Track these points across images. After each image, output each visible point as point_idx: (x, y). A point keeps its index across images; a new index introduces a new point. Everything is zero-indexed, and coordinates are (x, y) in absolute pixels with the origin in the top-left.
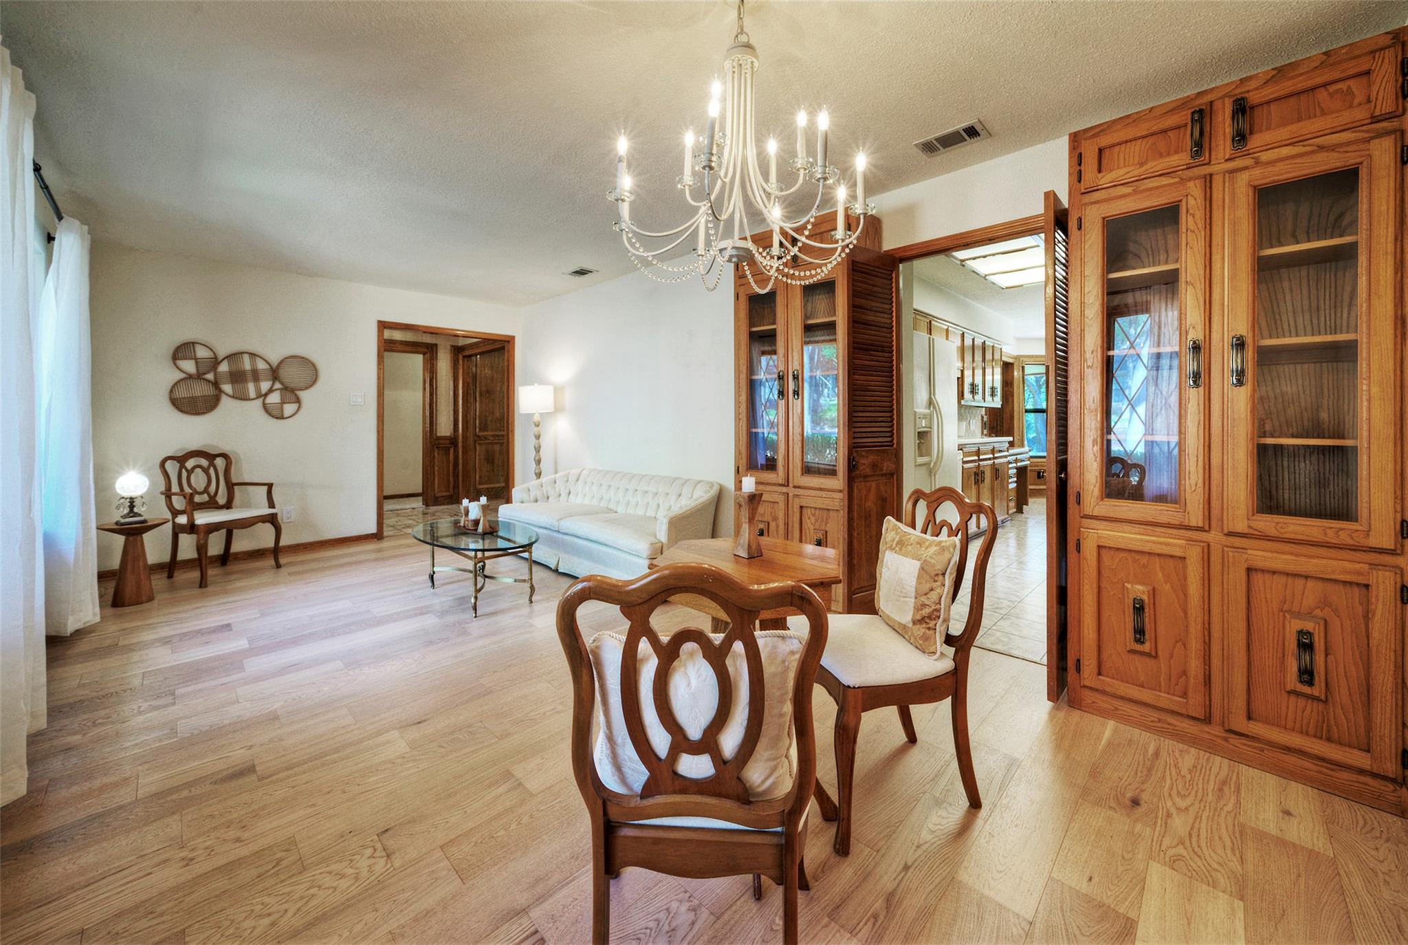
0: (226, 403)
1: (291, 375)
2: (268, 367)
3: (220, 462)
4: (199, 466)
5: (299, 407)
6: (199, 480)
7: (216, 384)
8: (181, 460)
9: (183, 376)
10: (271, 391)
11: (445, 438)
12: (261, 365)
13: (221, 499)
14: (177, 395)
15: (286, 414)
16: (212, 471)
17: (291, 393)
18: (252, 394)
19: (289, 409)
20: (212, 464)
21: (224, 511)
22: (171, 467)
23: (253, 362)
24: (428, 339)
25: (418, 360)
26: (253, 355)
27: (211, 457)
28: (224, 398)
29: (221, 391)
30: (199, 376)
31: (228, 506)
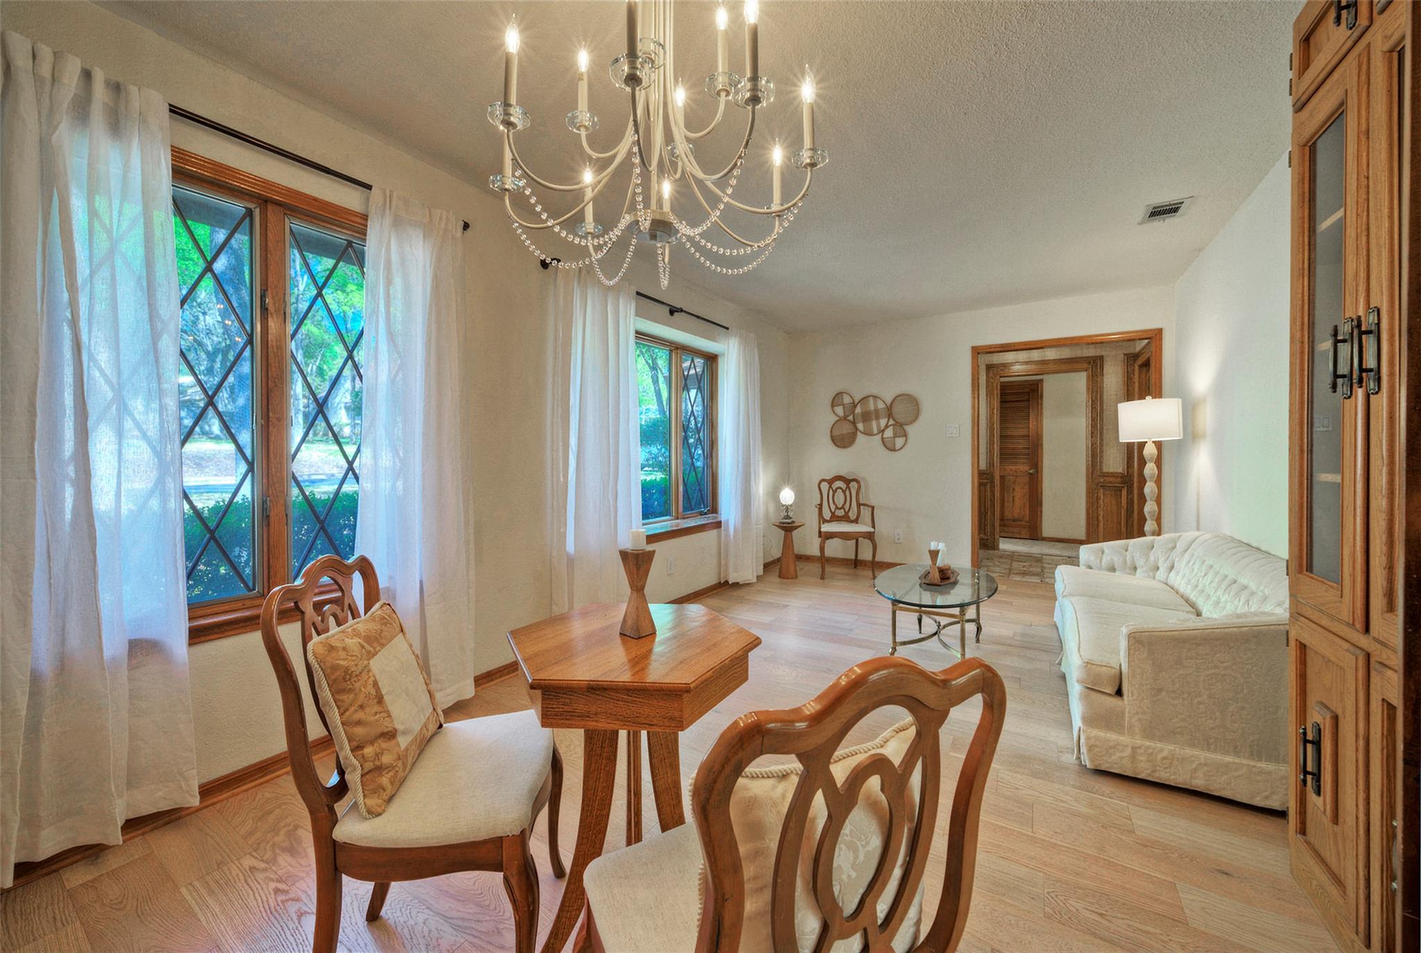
0: (861, 438)
1: (900, 411)
2: (884, 406)
3: (854, 485)
4: (840, 488)
5: (906, 440)
6: (840, 499)
7: (854, 423)
8: (831, 482)
9: (838, 418)
10: (887, 426)
11: (1113, 475)
12: (881, 405)
13: (852, 515)
14: (836, 433)
15: (898, 447)
16: (848, 493)
17: (901, 429)
18: (875, 431)
19: (899, 442)
20: (848, 487)
21: (854, 525)
22: (825, 486)
23: (875, 404)
24: (1090, 352)
25: (1080, 381)
26: (875, 397)
27: (848, 482)
28: (859, 433)
29: (857, 429)
30: (845, 418)
31: (856, 521)
